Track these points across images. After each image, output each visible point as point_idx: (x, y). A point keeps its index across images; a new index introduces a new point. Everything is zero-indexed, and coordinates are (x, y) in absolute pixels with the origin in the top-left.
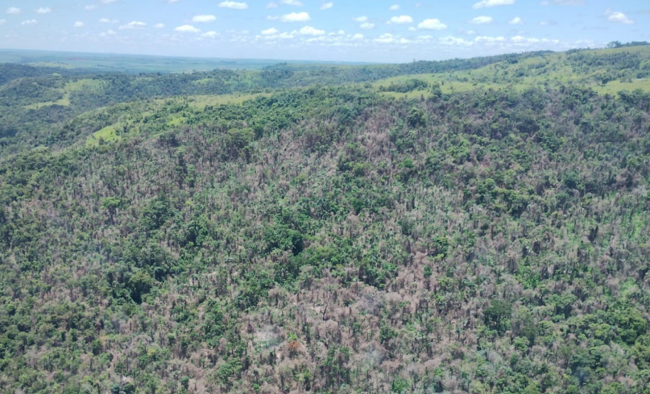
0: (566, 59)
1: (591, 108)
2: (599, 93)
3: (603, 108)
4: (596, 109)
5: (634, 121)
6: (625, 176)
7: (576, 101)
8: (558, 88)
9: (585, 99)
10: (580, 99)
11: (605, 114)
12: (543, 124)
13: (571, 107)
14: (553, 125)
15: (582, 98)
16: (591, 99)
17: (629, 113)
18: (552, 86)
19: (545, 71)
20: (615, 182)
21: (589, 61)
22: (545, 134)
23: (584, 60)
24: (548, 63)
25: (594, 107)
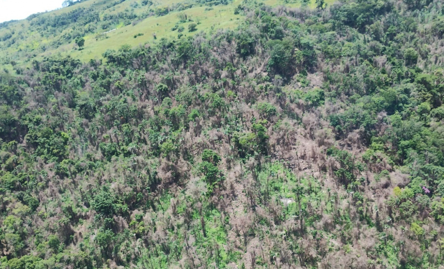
0: (29, 26)
1: (81, 81)
2: (82, 61)
3: (95, 77)
4: (87, 81)
5: (138, 86)
6: (169, 170)
7: (59, 77)
8: (29, 65)
9: (69, 71)
10: (63, 73)
11: (102, 85)
12: (30, 121)
13: (57, 86)
14: (44, 118)
15: (65, 71)
16: (76, 70)
17: (127, 78)
18: (22, 64)
19: (13, 42)
20: (159, 181)
21: (52, 23)
22: (39, 134)
23: (47, 22)
24: (13, 33)
25: (84, 79)
